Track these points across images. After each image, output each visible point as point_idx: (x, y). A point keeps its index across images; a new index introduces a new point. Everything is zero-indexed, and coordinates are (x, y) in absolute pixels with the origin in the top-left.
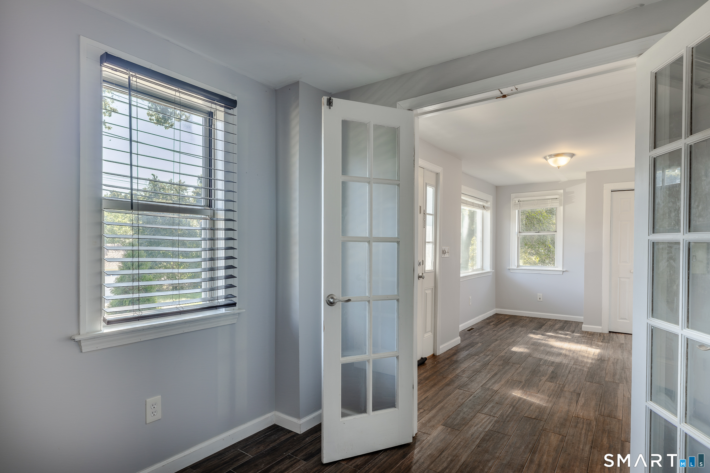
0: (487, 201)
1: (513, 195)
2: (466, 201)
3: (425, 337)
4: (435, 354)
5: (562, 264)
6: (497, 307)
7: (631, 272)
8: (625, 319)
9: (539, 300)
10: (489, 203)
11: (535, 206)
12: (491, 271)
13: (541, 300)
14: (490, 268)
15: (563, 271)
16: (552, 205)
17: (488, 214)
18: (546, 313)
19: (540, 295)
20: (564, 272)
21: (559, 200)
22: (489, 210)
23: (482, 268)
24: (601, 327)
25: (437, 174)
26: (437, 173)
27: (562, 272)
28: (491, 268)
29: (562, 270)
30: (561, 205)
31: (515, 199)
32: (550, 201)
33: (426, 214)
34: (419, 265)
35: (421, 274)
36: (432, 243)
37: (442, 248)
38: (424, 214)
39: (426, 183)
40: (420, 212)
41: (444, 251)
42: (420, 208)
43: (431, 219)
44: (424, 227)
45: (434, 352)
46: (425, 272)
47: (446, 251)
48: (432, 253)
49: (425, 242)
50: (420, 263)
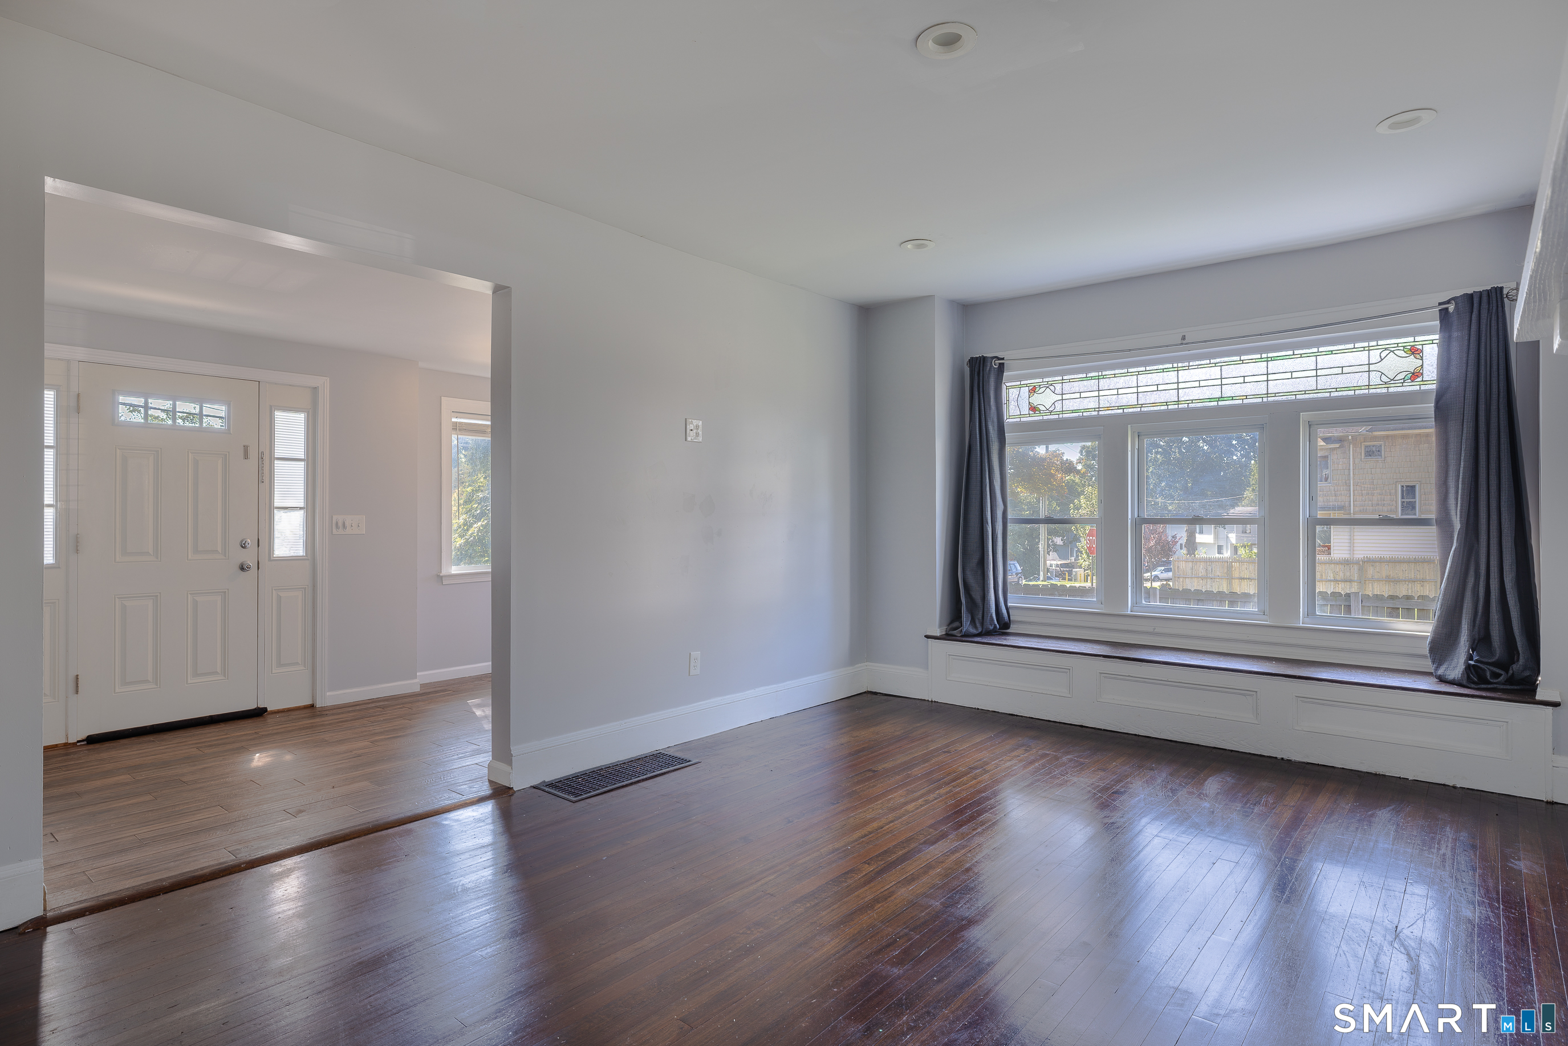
3: (274, 674)
4: (314, 705)
26: (316, 388)
33: (272, 459)
34: (244, 546)
35: (251, 563)
36: (301, 508)
37: (335, 518)
38: (261, 457)
39: (271, 407)
40: (246, 456)
41: (340, 524)
42: (246, 449)
43: (300, 467)
44: (263, 482)
45: (313, 701)
46: (270, 560)
47: (347, 524)
48: (302, 526)
49: (271, 508)
50: (246, 544)
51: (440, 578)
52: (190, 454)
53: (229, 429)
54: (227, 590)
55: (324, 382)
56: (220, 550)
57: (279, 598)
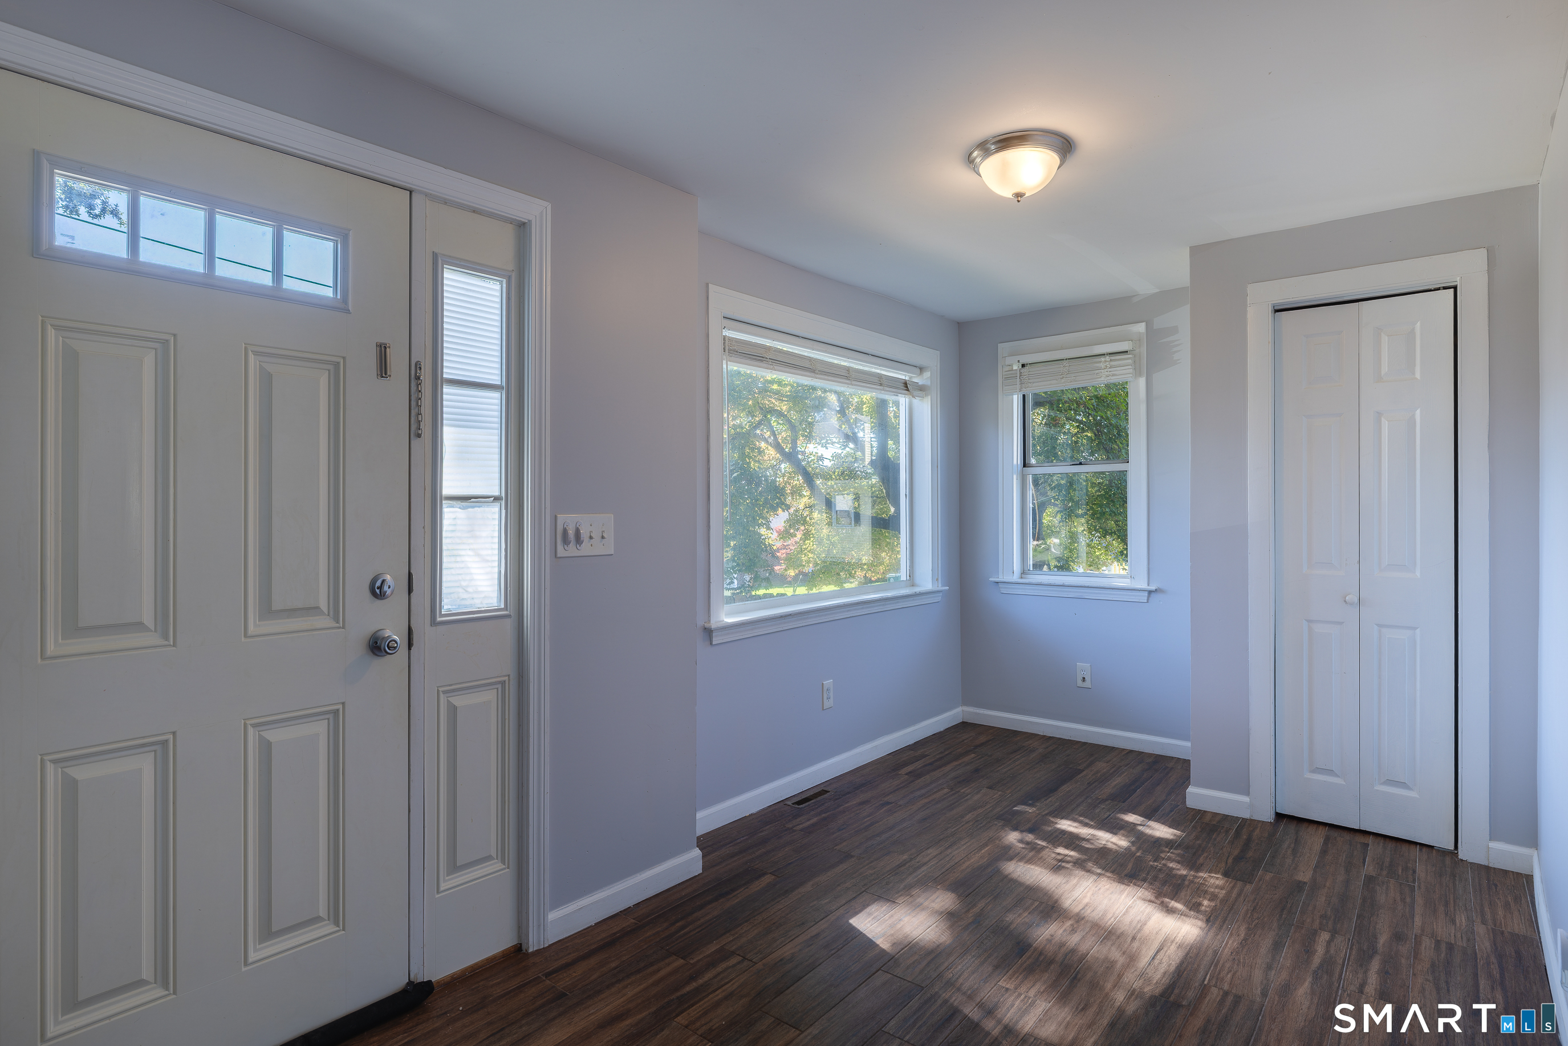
0: (921, 369)
1: (1003, 348)
2: (810, 359)
3: (442, 889)
4: (524, 947)
5: (1146, 569)
6: (966, 702)
7: (1345, 601)
8: (1330, 772)
9: (1080, 683)
10: (927, 374)
11: (1063, 381)
12: (936, 589)
13: (1088, 684)
14: (935, 579)
15: (1150, 592)
16: (1113, 375)
17: (925, 409)
18: (1103, 726)
19: (1083, 668)
20: (1153, 595)
21: (1130, 356)
22: (926, 395)
23: (911, 581)
24: (1245, 799)
25: (522, 227)
26: (524, 224)
27: (1146, 594)
28: (937, 580)
29: (1144, 585)
30: (1138, 373)
31: (1008, 361)
32: (1106, 361)
33: (437, 381)
34: (377, 591)
35: (395, 634)
36: (497, 499)
37: (561, 518)
38: (415, 379)
39: (435, 256)
40: (383, 370)
41: (571, 533)
42: (382, 350)
43: (492, 403)
44: (419, 436)
45: (519, 936)
46: (434, 623)
47: (584, 533)
48: (496, 540)
49: (435, 500)
50: (386, 588)
51: (708, 632)
52: (251, 357)
53: (345, 299)
54: (340, 707)
55: (542, 212)
56: (323, 605)
57: (453, 710)
